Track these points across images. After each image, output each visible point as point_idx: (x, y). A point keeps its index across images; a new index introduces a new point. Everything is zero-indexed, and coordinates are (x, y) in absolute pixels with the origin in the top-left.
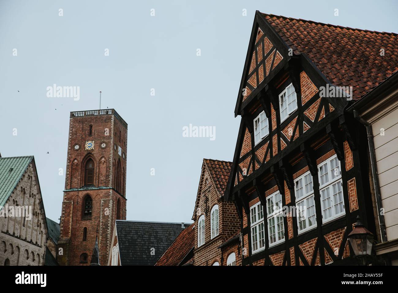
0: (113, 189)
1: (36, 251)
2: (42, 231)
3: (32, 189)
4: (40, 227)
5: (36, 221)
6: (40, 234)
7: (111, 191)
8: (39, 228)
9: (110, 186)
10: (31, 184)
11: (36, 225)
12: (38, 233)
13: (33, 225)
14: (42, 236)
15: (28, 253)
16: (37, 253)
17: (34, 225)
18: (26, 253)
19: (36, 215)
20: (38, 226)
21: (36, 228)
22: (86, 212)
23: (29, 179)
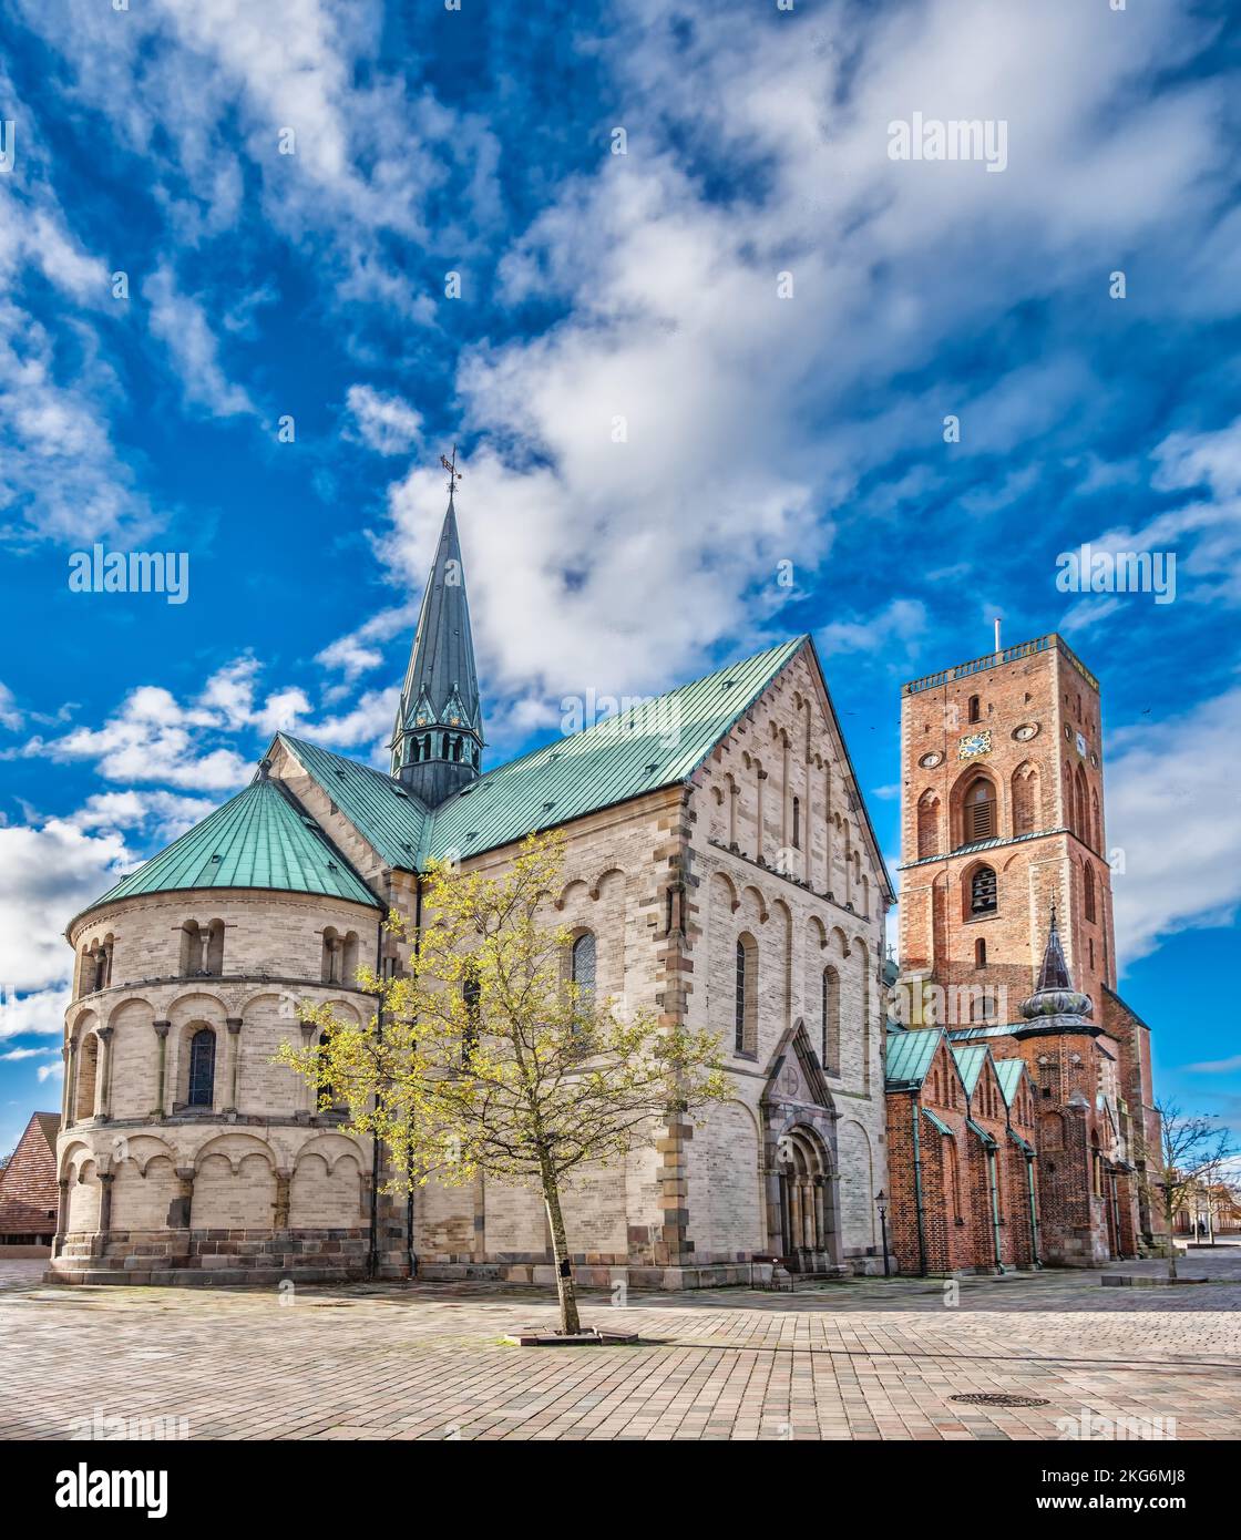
0: (1070, 833)
1: (850, 930)
2: (864, 877)
3: (812, 739)
4: (858, 864)
5: (840, 841)
6: (858, 883)
7: (1064, 838)
8: (852, 865)
9: (1059, 824)
10: (809, 725)
11: (842, 855)
12: (853, 880)
13: (828, 852)
14: (867, 890)
15: (822, 931)
16: (854, 936)
17: (833, 853)
18: (815, 928)
19: (839, 826)
20: (849, 858)
21: (843, 863)
22: (979, 904)
23: (800, 707)
